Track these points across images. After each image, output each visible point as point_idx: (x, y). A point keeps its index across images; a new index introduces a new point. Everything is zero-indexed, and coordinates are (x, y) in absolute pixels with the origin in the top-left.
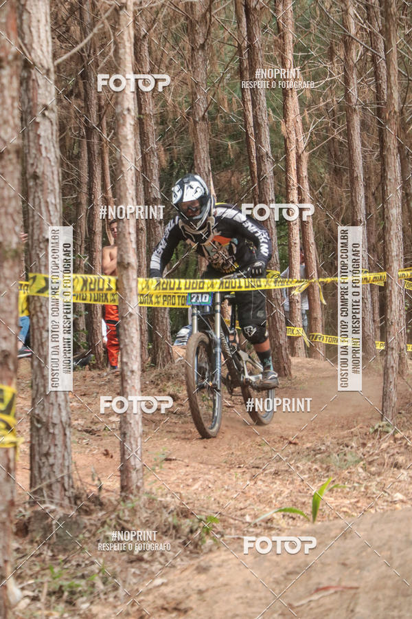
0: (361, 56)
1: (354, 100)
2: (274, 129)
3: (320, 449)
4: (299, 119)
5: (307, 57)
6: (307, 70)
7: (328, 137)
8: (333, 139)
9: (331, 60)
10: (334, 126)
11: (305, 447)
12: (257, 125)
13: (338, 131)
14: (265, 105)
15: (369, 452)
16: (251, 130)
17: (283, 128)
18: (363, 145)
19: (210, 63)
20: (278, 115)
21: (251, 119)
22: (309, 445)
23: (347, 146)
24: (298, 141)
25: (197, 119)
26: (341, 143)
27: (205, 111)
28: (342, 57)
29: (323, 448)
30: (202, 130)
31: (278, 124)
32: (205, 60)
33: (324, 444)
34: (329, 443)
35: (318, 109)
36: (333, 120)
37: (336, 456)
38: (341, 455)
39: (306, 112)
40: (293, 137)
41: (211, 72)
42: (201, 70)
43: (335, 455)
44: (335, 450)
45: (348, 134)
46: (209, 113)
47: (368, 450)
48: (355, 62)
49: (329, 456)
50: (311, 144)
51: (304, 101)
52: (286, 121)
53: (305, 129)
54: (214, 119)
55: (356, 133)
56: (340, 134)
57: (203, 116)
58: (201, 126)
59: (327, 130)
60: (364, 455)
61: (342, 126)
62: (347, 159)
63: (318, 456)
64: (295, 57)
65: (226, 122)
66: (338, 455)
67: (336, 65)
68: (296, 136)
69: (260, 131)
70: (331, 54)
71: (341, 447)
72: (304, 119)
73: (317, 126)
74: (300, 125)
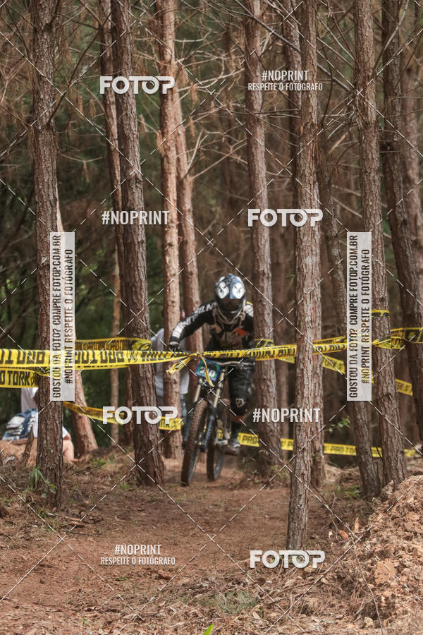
0: (268, 46)
1: (257, 107)
2: (147, 144)
3: (201, 586)
4: (181, 131)
5: (194, 46)
6: (194, 63)
7: (221, 156)
8: (228, 158)
9: (227, 50)
10: (230, 141)
11: (180, 583)
12: (123, 138)
13: (235, 148)
14: (135, 110)
15: (268, 591)
16: (115, 144)
17: (160, 142)
18: (269, 168)
19: (59, 51)
20: (153, 125)
21: (114, 129)
22: (186, 580)
23: (247, 169)
24: (180, 161)
25: (40, 128)
26: (239, 166)
27: (51, 117)
28: (242, 47)
29: (205, 584)
30: (47, 144)
31: (152, 137)
32: (52, 46)
33: (207, 580)
34: (213, 579)
35: (208, 118)
36: (229, 133)
37: (223, 596)
38: (230, 596)
39: (192, 121)
40: (172, 155)
41: (61, 62)
42: (46, 60)
43: (221, 595)
44: (222, 588)
45: (248, 152)
46: (56, 119)
47: (267, 588)
48: (259, 54)
49: (213, 596)
50: (197, 166)
51: (189, 105)
52: (163, 134)
53: (190, 145)
54: (62, 127)
55: (259, 151)
56: (238, 153)
57: (48, 124)
58: (45, 137)
59: (221, 146)
60: (261, 596)
61: (241, 142)
62: (246, 187)
63: (198, 596)
64: (177, 44)
65: (81, 132)
66: (226, 595)
67: (233, 57)
68: (177, 154)
69: (127, 146)
70: (227, 43)
71: (230, 584)
72: (188, 131)
73: (205, 141)
74: (182, 139)
